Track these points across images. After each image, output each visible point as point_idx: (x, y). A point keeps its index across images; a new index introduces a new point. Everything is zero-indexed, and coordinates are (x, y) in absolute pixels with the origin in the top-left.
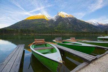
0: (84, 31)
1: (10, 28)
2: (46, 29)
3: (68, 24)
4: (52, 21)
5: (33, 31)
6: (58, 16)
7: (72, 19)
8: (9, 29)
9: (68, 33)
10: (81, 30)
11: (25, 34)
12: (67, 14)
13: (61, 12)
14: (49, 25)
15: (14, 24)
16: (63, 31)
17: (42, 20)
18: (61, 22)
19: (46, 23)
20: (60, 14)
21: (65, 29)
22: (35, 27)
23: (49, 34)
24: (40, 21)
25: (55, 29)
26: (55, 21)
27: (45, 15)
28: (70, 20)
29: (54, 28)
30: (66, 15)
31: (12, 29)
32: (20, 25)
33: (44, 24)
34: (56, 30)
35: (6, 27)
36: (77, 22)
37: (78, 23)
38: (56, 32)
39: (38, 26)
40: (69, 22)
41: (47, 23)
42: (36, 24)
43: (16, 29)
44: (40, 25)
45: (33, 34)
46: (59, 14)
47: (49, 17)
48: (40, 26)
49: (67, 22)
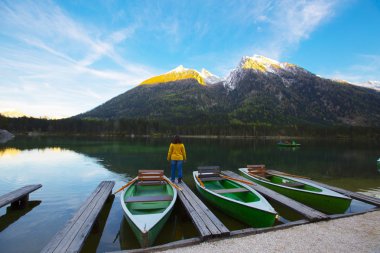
0: (354, 123)
1: (94, 116)
2: (201, 116)
3: (280, 96)
4: (220, 88)
5: (156, 127)
6: (244, 70)
7: (295, 77)
8: (89, 119)
9: (283, 131)
10: (339, 118)
11: (133, 136)
12: (275, 62)
13: (251, 56)
14: (210, 103)
15: (104, 105)
16: (259, 124)
17: (188, 88)
18: (253, 92)
19: (199, 97)
20: (248, 66)
21: (268, 116)
22: (164, 112)
23: (211, 134)
24: (179, 92)
25: (233, 117)
26: (233, 88)
27: (196, 71)
28: (288, 83)
29: (229, 114)
30: (272, 67)
31: (97, 119)
32: (121, 106)
33: (193, 102)
34: (236, 121)
35: (81, 115)
36: (318, 90)
37: (323, 93)
38: (236, 127)
39: (173, 108)
40: (284, 93)
41: (202, 96)
42: (167, 102)
43: (107, 119)
44: (178, 103)
45: (155, 135)
46: (247, 63)
47: (209, 77)
48: (181, 107)
49: (277, 92)
